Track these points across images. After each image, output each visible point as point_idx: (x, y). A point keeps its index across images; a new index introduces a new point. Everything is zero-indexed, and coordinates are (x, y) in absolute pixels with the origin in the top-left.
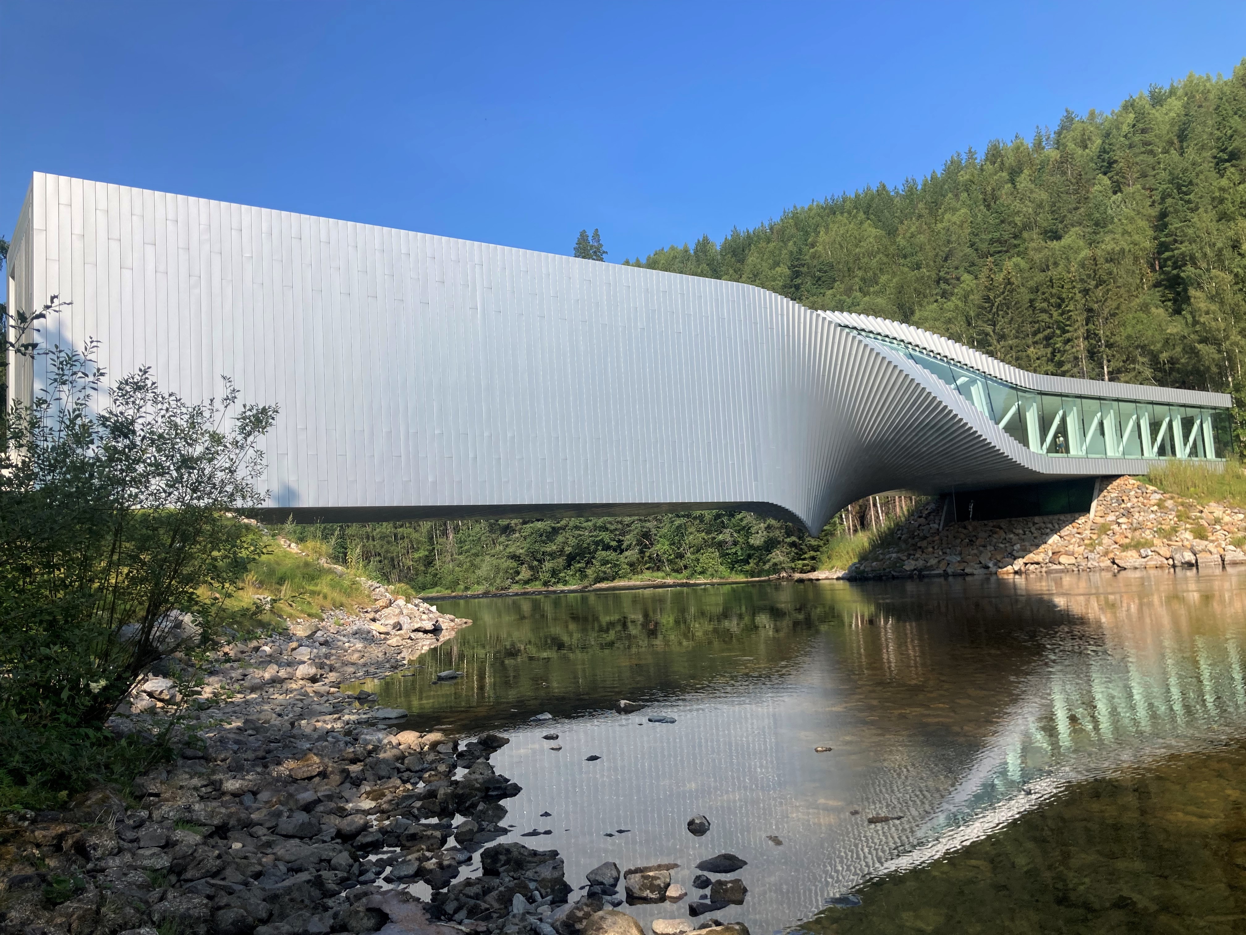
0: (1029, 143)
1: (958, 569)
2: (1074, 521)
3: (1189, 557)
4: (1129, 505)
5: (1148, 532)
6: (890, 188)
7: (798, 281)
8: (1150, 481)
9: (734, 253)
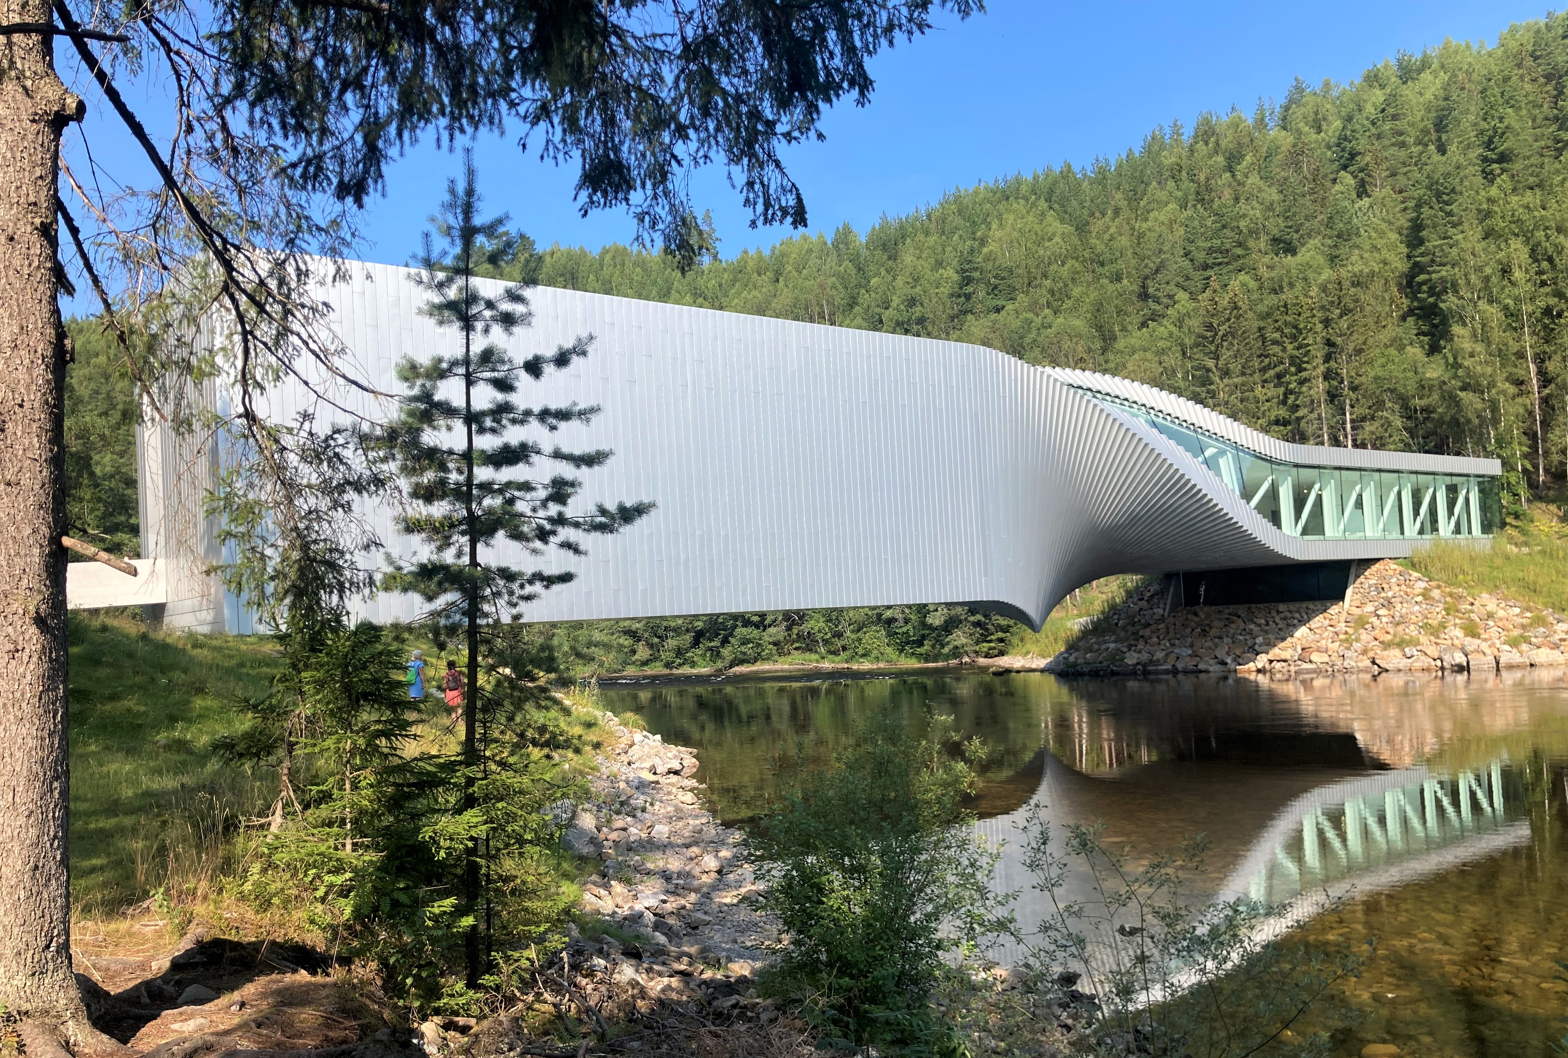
0: (1249, 118)
1: (1190, 664)
2: (1325, 611)
3: (1460, 658)
4: (1390, 594)
5: (1412, 627)
6: (1076, 168)
7: (969, 289)
8: (1413, 566)
9: (884, 247)
